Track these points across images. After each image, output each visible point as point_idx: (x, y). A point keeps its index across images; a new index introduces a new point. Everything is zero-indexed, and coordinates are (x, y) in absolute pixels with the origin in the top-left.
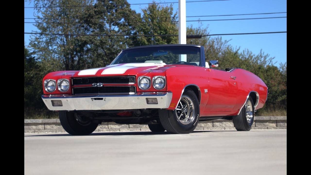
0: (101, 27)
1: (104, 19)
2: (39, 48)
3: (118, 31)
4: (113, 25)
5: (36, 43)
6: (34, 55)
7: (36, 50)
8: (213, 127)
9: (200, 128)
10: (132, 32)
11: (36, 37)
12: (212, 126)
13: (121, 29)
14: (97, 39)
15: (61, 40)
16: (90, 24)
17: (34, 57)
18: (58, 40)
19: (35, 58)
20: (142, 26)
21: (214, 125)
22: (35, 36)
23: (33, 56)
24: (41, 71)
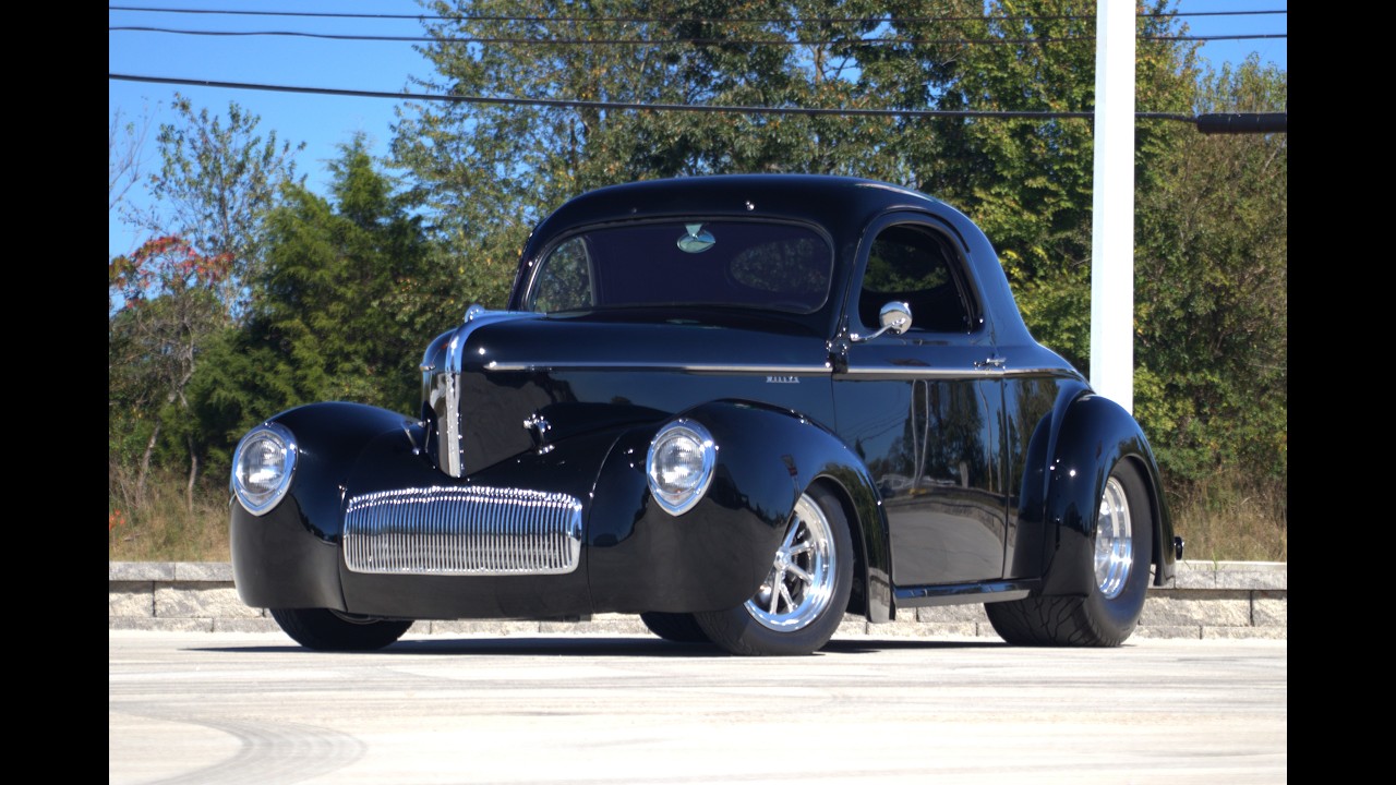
0: (769, 63)
1: (785, 20)
2: (441, 172)
3: (863, 85)
4: (835, 52)
5: (428, 142)
6: (414, 207)
7: (428, 184)
8: (1253, 623)
9: (1182, 627)
10: (935, 91)
11: (427, 110)
12: (1245, 620)
13: (876, 72)
14: (744, 126)
15: (559, 129)
16: (710, 48)
17: (419, 219)
18: (542, 131)
19: (424, 224)
20: (987, 59)
21: (1255, 616)
22: (422, 109)
23: (411, 212)
24: (453, 293)
